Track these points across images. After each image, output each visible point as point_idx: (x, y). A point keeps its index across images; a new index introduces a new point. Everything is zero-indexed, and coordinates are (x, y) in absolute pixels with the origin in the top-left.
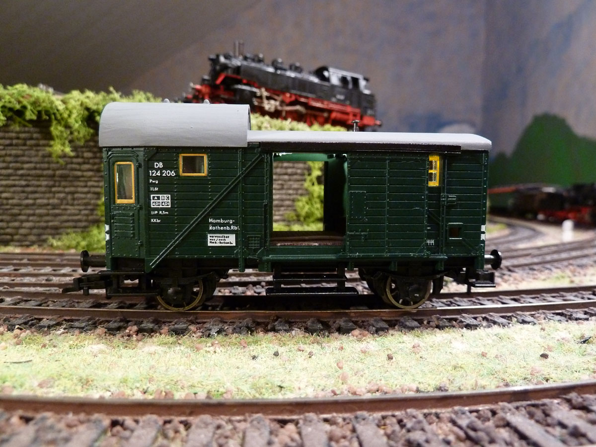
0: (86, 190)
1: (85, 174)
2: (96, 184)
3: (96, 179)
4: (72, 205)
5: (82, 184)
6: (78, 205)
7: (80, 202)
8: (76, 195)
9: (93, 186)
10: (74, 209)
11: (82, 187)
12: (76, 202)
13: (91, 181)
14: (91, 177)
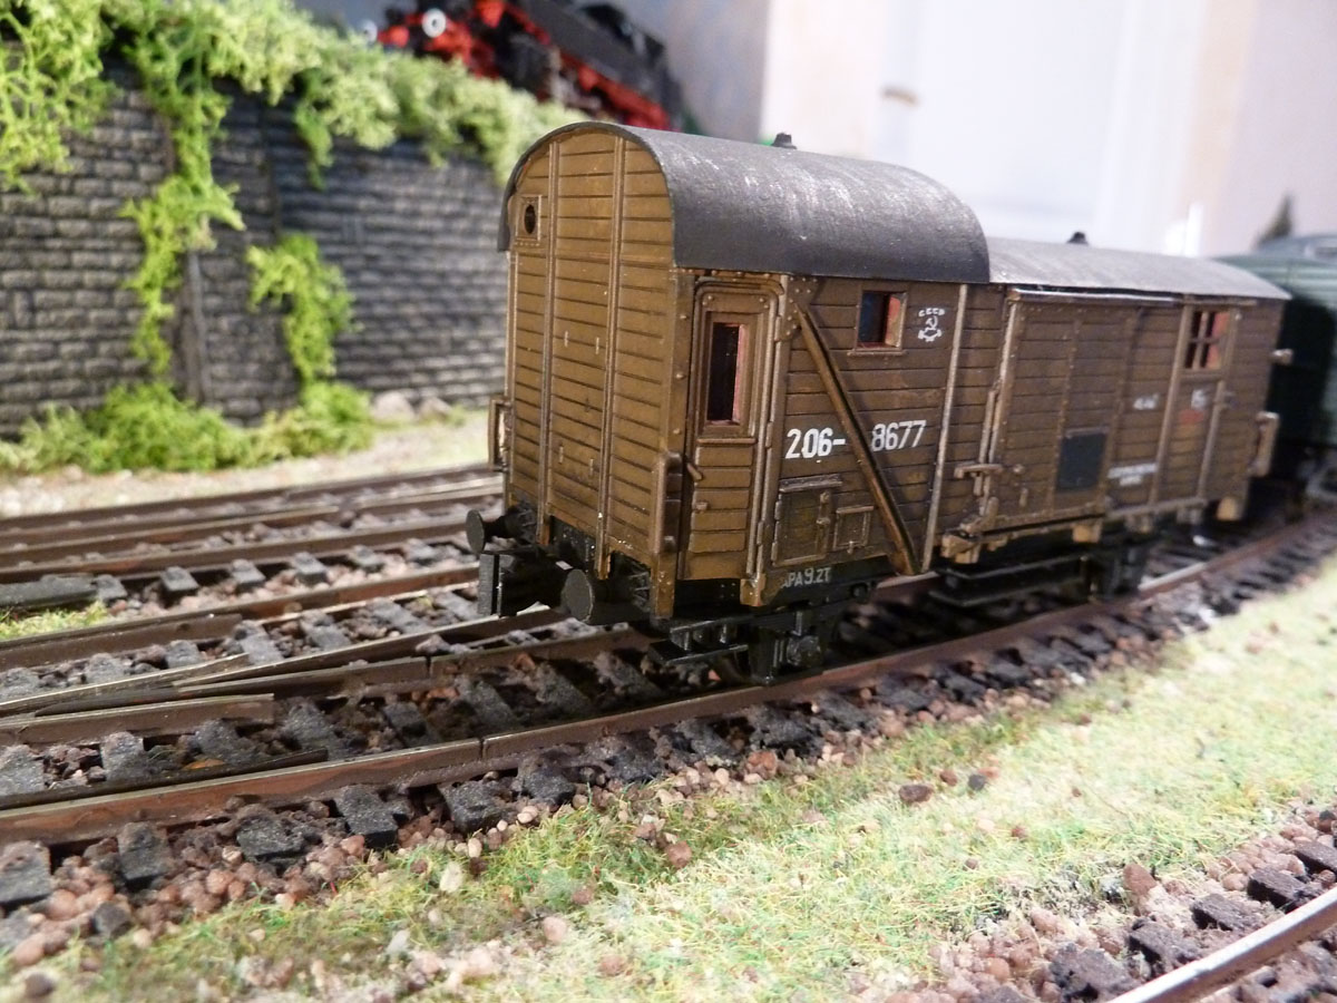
0: (69, 277)
1: (64, 226)
2: (99, 259)
3: (100, 244)
4: (31, 327)
5: (54, 258)
6: (51, 326)
7: (53, 316)
8: (40, 296)
9: (92, 267)
10: (37, 341)
11: (55, 268)
12: (40, 318)
13: (81, 249)
14: (82, 237)
